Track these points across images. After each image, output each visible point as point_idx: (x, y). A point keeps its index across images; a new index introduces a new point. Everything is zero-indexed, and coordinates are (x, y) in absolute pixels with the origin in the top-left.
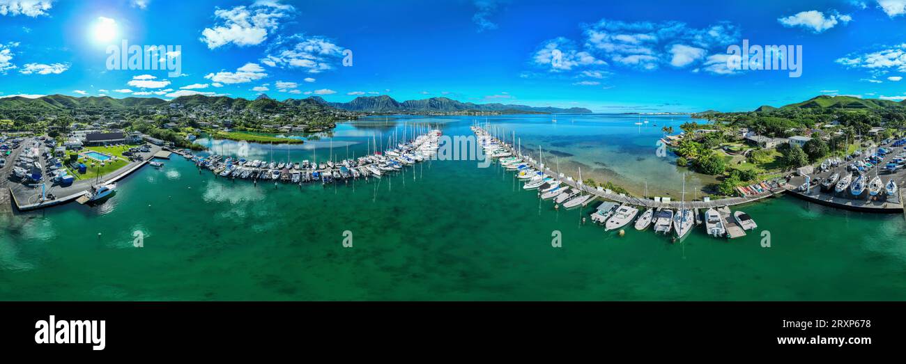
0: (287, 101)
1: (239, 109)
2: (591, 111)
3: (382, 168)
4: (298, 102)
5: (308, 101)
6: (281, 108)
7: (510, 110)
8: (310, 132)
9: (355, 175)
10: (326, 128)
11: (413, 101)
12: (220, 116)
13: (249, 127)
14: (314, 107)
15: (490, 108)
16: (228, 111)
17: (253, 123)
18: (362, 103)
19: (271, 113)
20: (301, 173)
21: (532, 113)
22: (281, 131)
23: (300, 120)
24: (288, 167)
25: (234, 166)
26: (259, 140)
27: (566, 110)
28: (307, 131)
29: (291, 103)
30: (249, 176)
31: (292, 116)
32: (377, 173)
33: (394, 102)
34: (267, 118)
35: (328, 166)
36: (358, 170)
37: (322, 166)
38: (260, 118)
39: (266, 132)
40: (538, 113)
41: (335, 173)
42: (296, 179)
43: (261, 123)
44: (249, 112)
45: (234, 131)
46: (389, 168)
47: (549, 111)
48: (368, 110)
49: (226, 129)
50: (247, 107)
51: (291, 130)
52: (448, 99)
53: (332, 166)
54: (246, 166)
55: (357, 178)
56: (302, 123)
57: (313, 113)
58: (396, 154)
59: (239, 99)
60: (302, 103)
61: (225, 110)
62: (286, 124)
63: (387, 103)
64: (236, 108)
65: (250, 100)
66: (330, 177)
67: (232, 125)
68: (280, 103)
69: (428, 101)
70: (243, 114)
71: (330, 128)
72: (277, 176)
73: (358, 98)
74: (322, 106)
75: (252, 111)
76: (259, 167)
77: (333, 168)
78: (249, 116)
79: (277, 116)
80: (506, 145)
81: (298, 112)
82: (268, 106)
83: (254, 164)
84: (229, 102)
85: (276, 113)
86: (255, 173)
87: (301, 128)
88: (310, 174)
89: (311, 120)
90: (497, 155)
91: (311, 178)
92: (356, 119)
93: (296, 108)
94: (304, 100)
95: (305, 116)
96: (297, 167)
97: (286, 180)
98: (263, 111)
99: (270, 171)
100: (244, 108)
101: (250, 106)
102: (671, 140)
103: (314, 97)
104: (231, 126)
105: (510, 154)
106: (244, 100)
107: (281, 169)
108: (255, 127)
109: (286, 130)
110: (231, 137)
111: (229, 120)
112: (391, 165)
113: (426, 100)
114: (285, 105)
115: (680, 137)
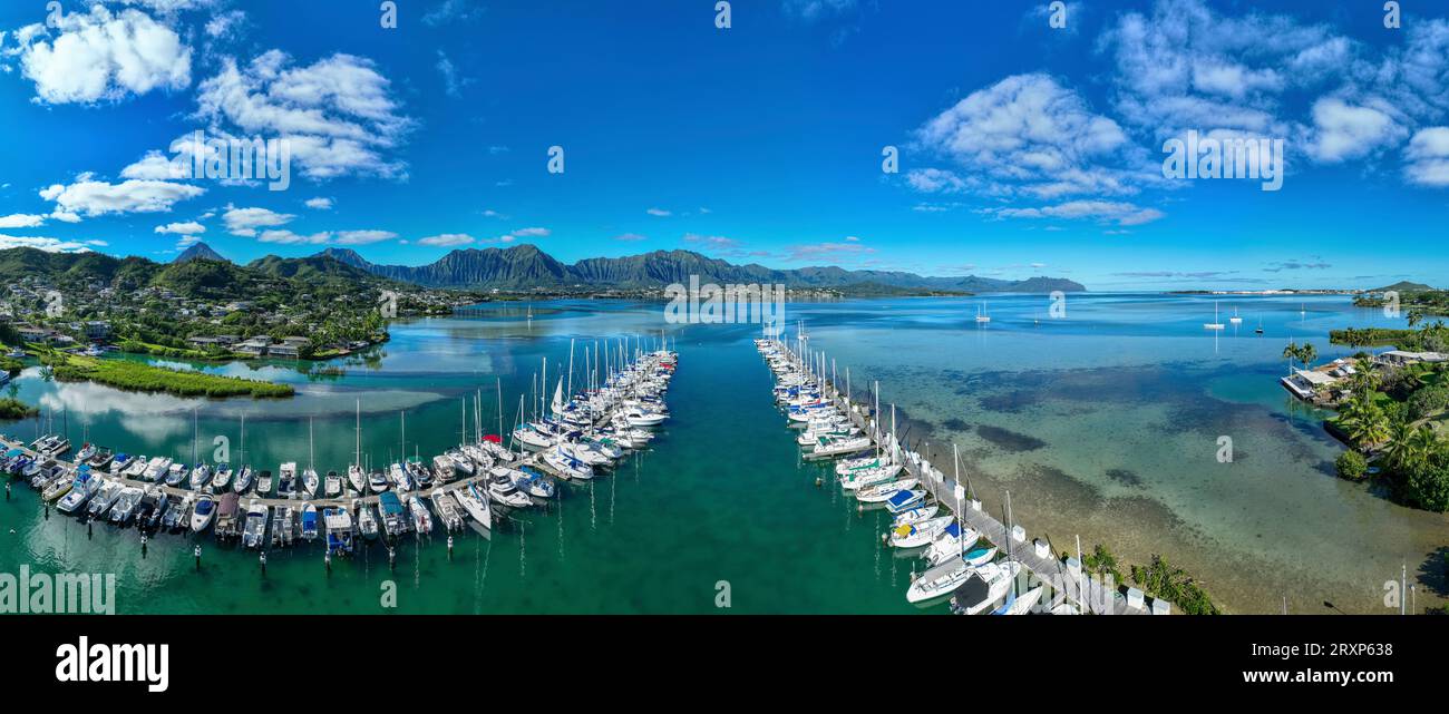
0: (262, 262)
1: (132, 288)
2: (1081, 288)
3: (500, 498)
4: (289, 267)
5: (319, 262)
6: (248, 283)
7: (866, 285)
8: (317, 359)
9: (418, 525)
10: (360, 344)
11: (603, 260)
12: (81, 309)
13: (152, 341)
14: (335, 281)
15: (810, 279)
16: (101, 293)
17: (166, 330)
18: (465, 265)
19: (217, 298)
20: (271, 509)
21: (925, 294)
22: (239, 353)
23: (294, 322)
24: (239, 485)
25: (97, 476)
26: (175, 385)
27: (1015, 285)
28: (307, 355)
29: (272, 270)
30: (132, 517)
31: (273, 308)
32: (483, 516)
33: (551, 265)
34: (206, 314)
35: (351, 486)
36: (427, 502)
37: (333, 486)
38: (186, 312)
39: (199, 356)
40: (941, 293)
41: (364, 516)
42: (254, 534)
43: (186, 329)
44: (158, 296)
45: (113, 353)
46: (519, 500)
47: (970, 288)
48: (480, 286)
49: (92, 350)
50: (152, 282)
51: (264, 351)
52: (696, 255)
53: (359, 487)
54: (130, 477)
55: (423, 535)
56: (297, 332)
57: (331, 297)
58: (539, 441)
59: (131, 259)
60: (303, 270)
61: (95, 291)
62: (253, 334)
63: (532, 268)
64: (123, 286)
65: (162, 263)
66: (347, 534)
67: (109, 337)
68: (242, 270)
69: (640, 263)
70: (140, 303)
71: (373, 343)
72: (205, 519)
73: (455, 253)
74: (355, 276)
75: (165, 292)
76: (161, 480)
77: (361, 495)
78: (156, 307)
79: (233, 307)
80: (855, 409)
81: (289, 295)
82: (208, 280)
83: (151, 473)
84: (103, 267)
85: (229, 299)
86: (147, 505)
87: (291, 345)
88: (296, 515)
89: (322, 319)
90: (830, 449)
91: (295, 531)
92: (446, 312)
93: (285, 283)
94: (309, 261)
95: (309, 308)
96: (265, 485)
97: (228, 536)
98: (195, 293)
99: (189, 497)
100: (145, 284)
101: (160, 278)
102: (1311, 384)
103: (335, 251)
104: (104, 340)
105: (864, 443)
106: (145, 262)
107: (218, 491)
108: (168, 344)
109: (252, 353)
110: (102, 375)
111: (102, 322)
112: (522, 487)
113: (636, 258)
114: (255, 274)
115: (1334, 374)
